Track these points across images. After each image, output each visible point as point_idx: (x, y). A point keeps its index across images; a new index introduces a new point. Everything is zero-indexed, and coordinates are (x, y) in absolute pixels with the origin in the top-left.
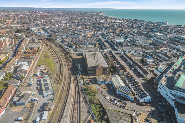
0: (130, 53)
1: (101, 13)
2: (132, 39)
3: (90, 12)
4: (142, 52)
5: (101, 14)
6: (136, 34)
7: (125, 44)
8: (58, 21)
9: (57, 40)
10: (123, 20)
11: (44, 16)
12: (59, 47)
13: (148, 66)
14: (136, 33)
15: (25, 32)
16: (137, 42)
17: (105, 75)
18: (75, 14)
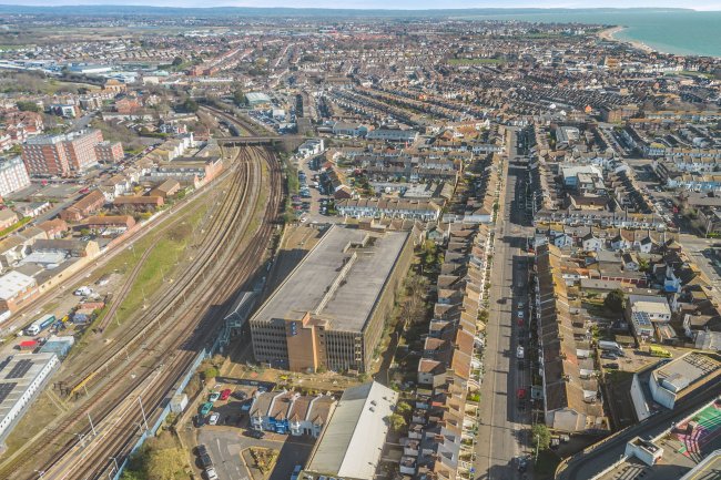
0: (580, 245)
1: (609, 27)
2: (654, 165)
3: (561, 26)
4: (649, 245)
5: (602, 35)
6: (696, 140)
7: (594, 192)
8: (392, 63)
9: (301, 151)
10: (689, 61)
11: (354, 44)
12: (279, 188)
13: (625, 345)
14: (700, 135)
15: (220, 108)
16: (671, 183)
17: (339, 371)
18: (489, 33)
